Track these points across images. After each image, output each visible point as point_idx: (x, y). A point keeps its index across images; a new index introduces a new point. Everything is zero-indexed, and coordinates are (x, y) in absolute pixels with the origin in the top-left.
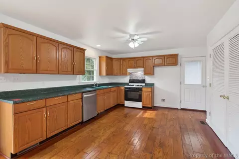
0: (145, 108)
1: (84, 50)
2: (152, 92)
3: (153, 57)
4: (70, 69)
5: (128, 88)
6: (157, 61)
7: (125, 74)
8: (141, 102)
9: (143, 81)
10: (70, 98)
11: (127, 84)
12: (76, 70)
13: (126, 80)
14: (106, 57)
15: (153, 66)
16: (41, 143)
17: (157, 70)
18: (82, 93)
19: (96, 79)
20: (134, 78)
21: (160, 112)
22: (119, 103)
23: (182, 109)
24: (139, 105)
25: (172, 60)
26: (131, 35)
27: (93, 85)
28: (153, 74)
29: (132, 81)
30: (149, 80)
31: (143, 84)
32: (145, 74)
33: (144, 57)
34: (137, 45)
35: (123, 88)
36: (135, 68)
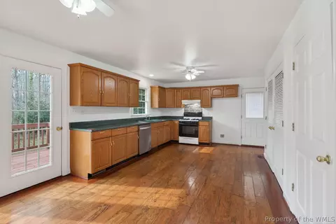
0: (201, 144)
1: (138, 81)
2: (210, 126)
3: (211, 87)
4: (126, 102)
5: (183, 122)
6: (216, 92)
7: (179, 106)
8: (197, 137)
9: (200, 114)
10: (129, 129)
11: (182, 118)
12: (131, 102)
13: (180, 113)
14: (159, 87)
15: (211, 98)
16: (107, 169)
17: (216, 102)
18: (139, 125)
19: (148, 112)
20: (189, 111)
21: (218, 148)
22: (172, 139)
23: (242, 146)
24: (195, 141)
25: (232, 91)
26: (187, 68)
27: (145, 118)
28: (211, 106)
29: (187, 114)
30: (206, 113)
31: (200, 118)
32: (203, 105)
33: (200, 88)
34: (194, 77)
35: (177, 122)
36: (191, 99)
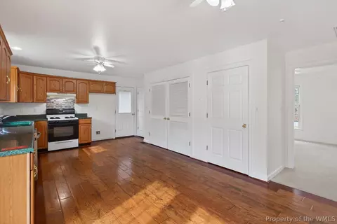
3: (89, 81)
9: (72, 111)
20: (55, 107)
23: (117, 138)
24: (73, 143)
25: (109, 88)
29: (50, 111)
30: (79, 109)
31: (73, 116)
33: (76, 80)
